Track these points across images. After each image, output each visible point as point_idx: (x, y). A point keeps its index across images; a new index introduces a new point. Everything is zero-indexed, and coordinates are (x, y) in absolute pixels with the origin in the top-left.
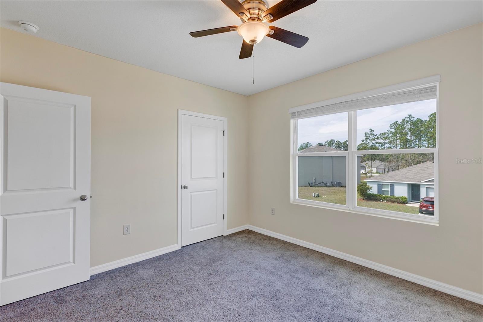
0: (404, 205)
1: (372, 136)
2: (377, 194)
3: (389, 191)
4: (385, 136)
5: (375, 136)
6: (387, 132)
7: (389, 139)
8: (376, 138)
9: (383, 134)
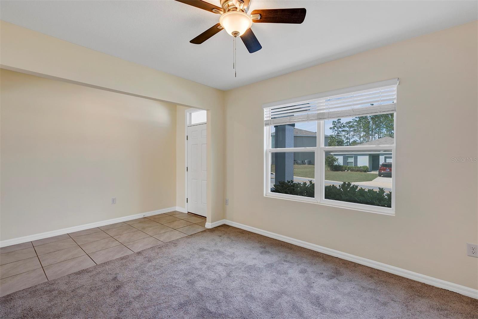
0: (365, 173)
1: (339, 124)
2: (342, 165)
3: (353, 162)
4: (350, 124)
5: (342, 124)
6: (352, 121)
7: (353, 127)
8: (343, 127)
9: (348, 122)
